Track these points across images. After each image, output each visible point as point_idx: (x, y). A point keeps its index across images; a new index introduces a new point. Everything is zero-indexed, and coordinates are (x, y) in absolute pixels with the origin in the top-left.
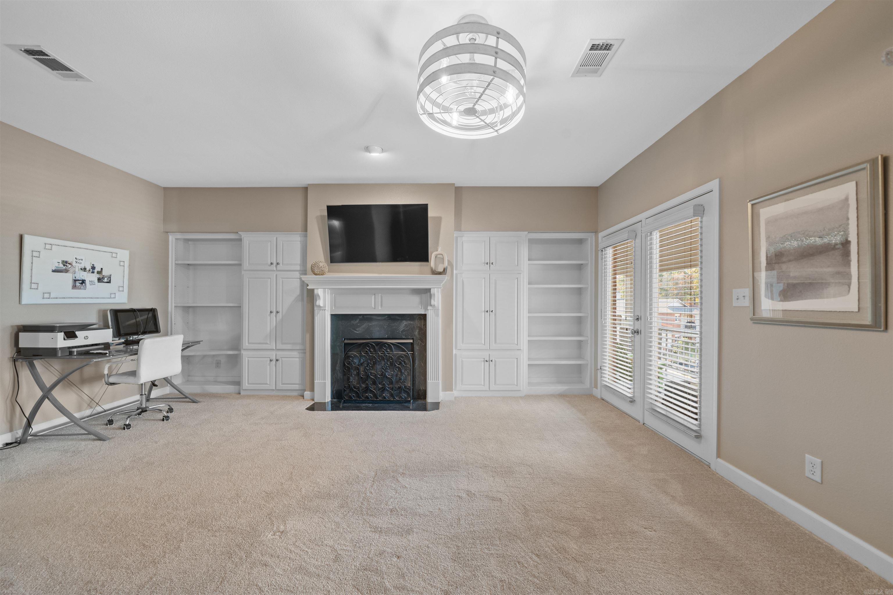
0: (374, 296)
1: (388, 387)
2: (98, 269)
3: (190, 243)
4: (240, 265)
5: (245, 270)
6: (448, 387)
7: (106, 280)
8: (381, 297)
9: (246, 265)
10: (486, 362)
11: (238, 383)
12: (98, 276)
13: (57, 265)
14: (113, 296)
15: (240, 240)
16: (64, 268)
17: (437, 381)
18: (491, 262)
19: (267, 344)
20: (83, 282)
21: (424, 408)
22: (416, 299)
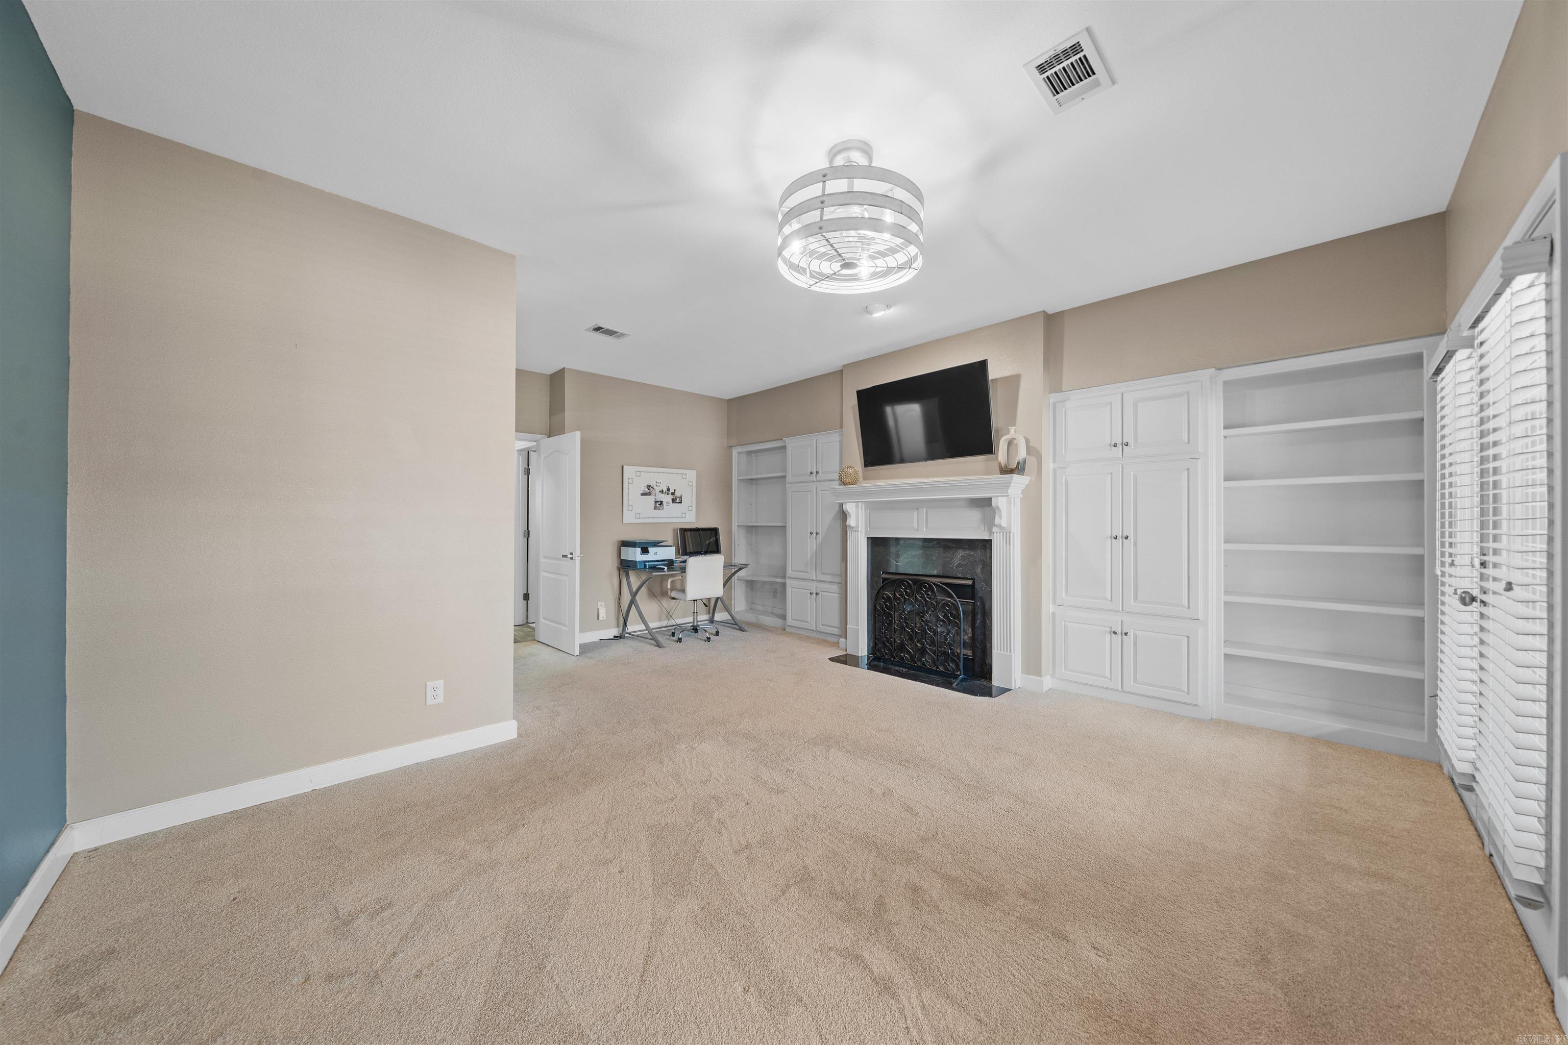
0: (917, 511)
1: (930, 649)
2: (672, 491)
3: (753, 455)
4: (785, 477)
5: (789, 483)
6: (1033, 667)
7: (678, 501)
8: (927, 512)
9: (789, 478)
10: (1113, 635)
11: (784, 617)
12: (672, 497)
13: (643, 489)
14: (684, 515)
15: (784, 447)
16: (648, 491)
17: (1009, 653)
18: (1124, 442)
19: (807, 572)
20: (661, 503)
21: (987, 692)
22: (975, 515)
